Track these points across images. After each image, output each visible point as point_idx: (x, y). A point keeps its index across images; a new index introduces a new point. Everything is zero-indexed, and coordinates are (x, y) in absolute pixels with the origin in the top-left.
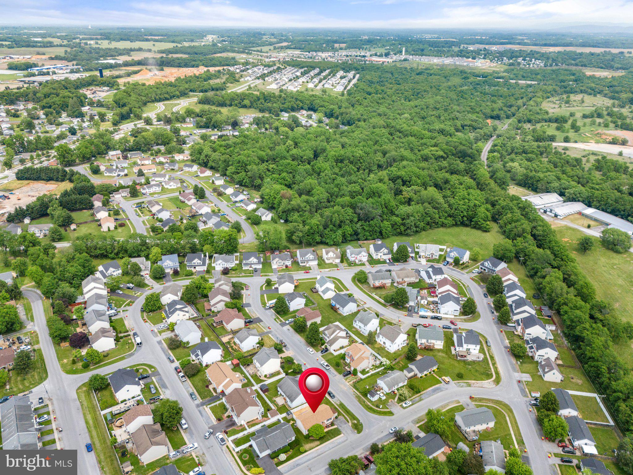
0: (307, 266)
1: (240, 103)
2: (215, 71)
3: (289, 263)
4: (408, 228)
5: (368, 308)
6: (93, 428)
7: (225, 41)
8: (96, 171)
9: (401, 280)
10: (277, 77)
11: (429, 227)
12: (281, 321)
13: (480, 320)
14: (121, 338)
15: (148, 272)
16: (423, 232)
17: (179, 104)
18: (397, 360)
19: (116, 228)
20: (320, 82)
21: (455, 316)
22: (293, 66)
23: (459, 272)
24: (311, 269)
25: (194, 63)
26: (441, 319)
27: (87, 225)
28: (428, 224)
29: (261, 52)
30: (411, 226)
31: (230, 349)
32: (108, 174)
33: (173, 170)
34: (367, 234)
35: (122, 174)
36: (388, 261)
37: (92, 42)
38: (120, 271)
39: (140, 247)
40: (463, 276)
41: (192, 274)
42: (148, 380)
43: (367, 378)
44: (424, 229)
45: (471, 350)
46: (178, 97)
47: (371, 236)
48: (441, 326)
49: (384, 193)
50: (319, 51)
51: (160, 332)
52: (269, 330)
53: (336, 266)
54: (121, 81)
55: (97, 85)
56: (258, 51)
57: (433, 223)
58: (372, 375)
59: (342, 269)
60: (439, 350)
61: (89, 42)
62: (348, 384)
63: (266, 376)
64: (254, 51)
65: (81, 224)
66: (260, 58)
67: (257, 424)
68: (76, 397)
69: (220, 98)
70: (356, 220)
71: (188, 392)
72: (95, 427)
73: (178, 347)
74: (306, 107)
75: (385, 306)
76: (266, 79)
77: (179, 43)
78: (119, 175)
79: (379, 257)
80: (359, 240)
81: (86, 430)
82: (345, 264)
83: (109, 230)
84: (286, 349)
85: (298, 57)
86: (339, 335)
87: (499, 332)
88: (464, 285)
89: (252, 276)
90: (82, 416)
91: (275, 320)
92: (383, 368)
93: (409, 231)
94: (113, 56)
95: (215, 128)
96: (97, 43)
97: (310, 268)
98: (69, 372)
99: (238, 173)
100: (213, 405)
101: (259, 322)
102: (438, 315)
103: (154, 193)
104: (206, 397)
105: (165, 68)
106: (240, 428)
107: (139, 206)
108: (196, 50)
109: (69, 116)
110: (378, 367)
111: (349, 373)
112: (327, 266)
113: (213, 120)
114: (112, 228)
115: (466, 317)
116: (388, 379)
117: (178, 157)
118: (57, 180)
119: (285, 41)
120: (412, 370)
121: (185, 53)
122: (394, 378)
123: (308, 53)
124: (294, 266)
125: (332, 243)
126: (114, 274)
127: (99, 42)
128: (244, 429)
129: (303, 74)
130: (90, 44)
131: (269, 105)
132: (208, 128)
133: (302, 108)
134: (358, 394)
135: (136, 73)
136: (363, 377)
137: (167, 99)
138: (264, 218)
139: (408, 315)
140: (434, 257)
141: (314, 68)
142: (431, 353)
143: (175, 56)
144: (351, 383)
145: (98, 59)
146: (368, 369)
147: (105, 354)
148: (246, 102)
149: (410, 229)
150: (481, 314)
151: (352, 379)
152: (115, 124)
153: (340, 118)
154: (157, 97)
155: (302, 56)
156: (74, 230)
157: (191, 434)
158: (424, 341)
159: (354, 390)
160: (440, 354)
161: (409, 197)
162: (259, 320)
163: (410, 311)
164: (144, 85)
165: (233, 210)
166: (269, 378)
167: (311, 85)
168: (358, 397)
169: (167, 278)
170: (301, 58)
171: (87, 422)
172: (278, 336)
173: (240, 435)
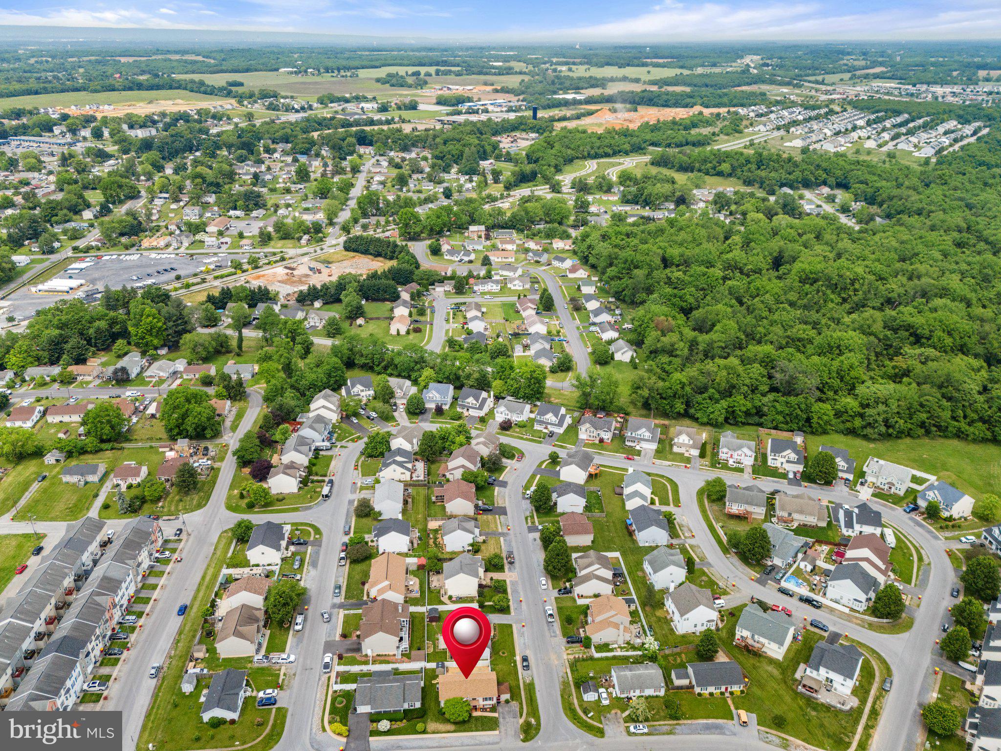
0: (638, 448)
1: (714, 168)
2: (712, 114)
3: (607, 436)
4: (870, 424)
5: (691, 546)
6: (204, 587)
7: (768, 65)
8: (436, 251)
9: (785, 515)
10: (815, 127)
11: (922, 431)
12: (533, 523)
13: (905, 635)
14: (313, 482)
15: (405, 401)
16: (908, 440)
17: (620, 164)
18: (678, 650)
19: (408, 333)
20: (893, 139)
21: (852, 610)
22: (862, 109)
23: (930, 532)
24: (639, 455)
25: (689, 100)
26: (818, 607)
27: (378, 322)
28: (922, 425)
29: (822, 83)
30: (876, 421)
31: (431, 541)
32: (448, 257)
33: (538, 262)
34: (780, 418)
35: (466, 259)
36: (791, 476)
37: (564, 68)
38: (372, 393)
39: (412, 365)
40: (933, 541)
41: (460, 418)
42: (301, 548)
43: (601, 659)
44: (909, 434)
45: (835, 684)
46: (627, 153)
47: (787, 423)
48: (809, 620)
49: (850, 351)
50: (936, 83)
51: (362, 488)
52: (505, 531)
53: (688, 460)
54: (558, 126)
55: (524, 130)
56: (817, 82)
57: (934, 425)
58: (614, 658)
59: (694, 468)
60: (771, 661)
61: (559, 68)
62: (565, 657)
63: (450, 598)
64: (809, 82)
65: (371, 319)
66: (813, 93)
67: (388, 662)
68: (215, 541)
69: (685, 158)
70: (765, 388)
71: (336, 581)
72: (207, 587)
73: (367, 515)
74: (832, 180)
75: (725, 551)
76: (792, 129)
77: (691, 69)
78: (461, 261)
79: (779, 465)
80: (761, 425)
81: (195, 588)
82: (706, 461)
83: (398, 334)
84: (510, 569)
85: (888, 94)
86: (596, 573)
87: (931, 671)
88: (920, 559)
89: (540, 442)
90: (205, 566)
91: (526, 519)
92: (640, 653)
93: (869, 431)
94: (577, 89)
95: (647, 204)
96: (570, 70)
97: (639, 453)
98: (230, 508)
99: (620, 279)
100: (352, 612)
101: (500, 514)
102: (818, 598)
103: (489, 293)
104: (353, 598)
105: (639, 108)
106: (363, 659)
107: (457, 308)
108: (707, 81)
109: (460, 171)
110: (634, 648)
111: (579, 641)
112: (671, 457)
113: (646, 192)
114: (403, 332)
115: (876, 619)
116: (628, 673)
117: (558, 244)
118: (385, 257)
119: (881, 64)
120: (687, 676)
121: (689, 85)
122: (640, 676)
123: (910, 87)
124: (616, 442)
125: (705, 420)
126: (363, 394)
127: (574, 67)
128: (366, 663)
129: (869, 123)
130: (560, 71)
131: (763, 174)
132: (637, 203)
133: (825, 183)
134: (570, 678)
135: (590, 113)
136: (597, 655)
137: (607, 155)
138: (618, 357)
139: (758, 581)
140: (893, 490)
141: (898, 113)
142: (752, 661)
143: (670, 89)
144: (572, 657)
145: (555, 93)
146: (615, 646)
147: (280, 497)
148: (725, 167)
149: (874, 428)
150: (916, 626)
151: (578, 651)
152: (508, 188)
153: (885, 206)
154: (592, 152)
155: (896, 93)
156: (360, 326)
157: (300, 641)
158: (746, 633)
159: (569, 671)
160: (770, 668)
161: (905, 366)
162: (503, 511)
163: (768, 573)
164: (584, 132)
165: (581, 335)
166: (454, 602)
167: (871, 144)
168: (565, 684)
169: (425, 416)
170: (891, 94)
171: (203, 578)
172: (514, 544)
173: (355, 669)
